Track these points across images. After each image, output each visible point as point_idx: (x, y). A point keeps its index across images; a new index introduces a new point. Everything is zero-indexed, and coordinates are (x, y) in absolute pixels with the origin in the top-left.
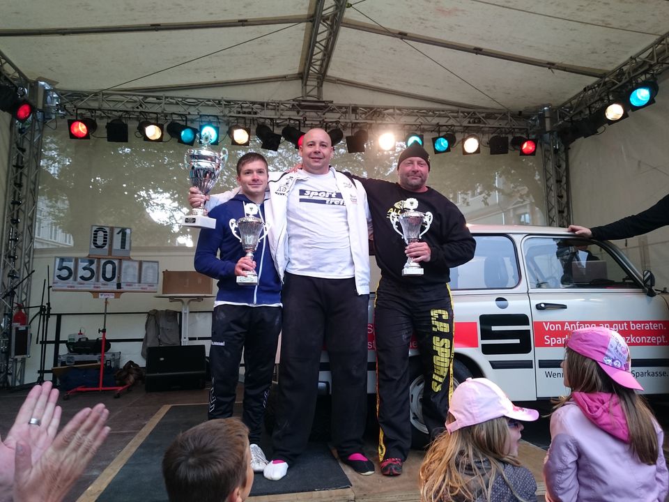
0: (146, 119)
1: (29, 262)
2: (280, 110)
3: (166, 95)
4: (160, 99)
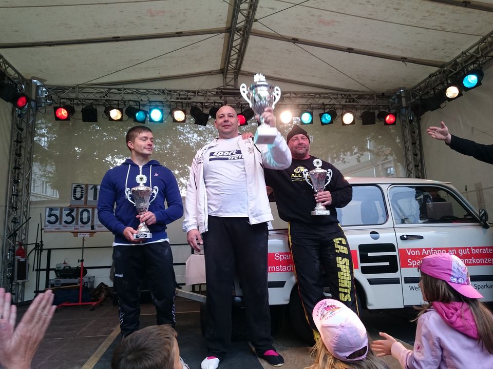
0: (110, 105)
1: (27, 211)
2: (207, 96)
3: (125, 87)
4: (120, 90)
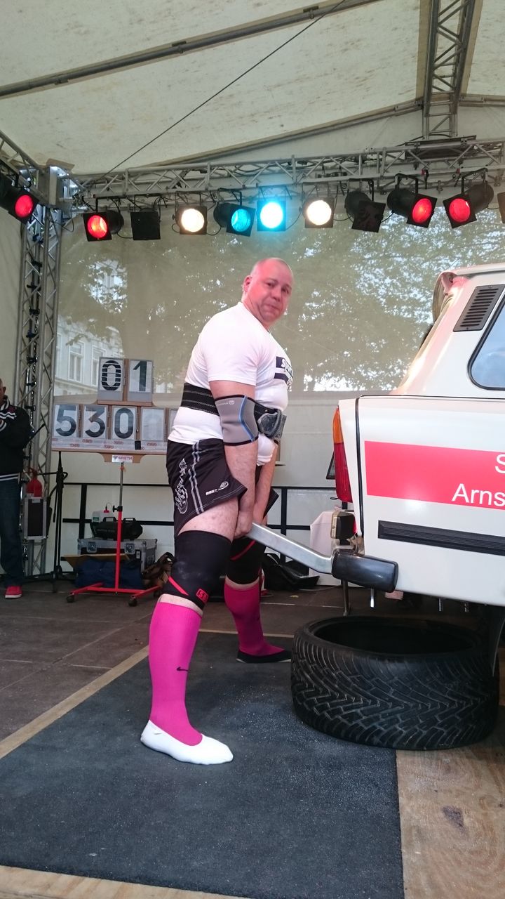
2: (383, 165)
3: (213, 163)
4: (206, 172)
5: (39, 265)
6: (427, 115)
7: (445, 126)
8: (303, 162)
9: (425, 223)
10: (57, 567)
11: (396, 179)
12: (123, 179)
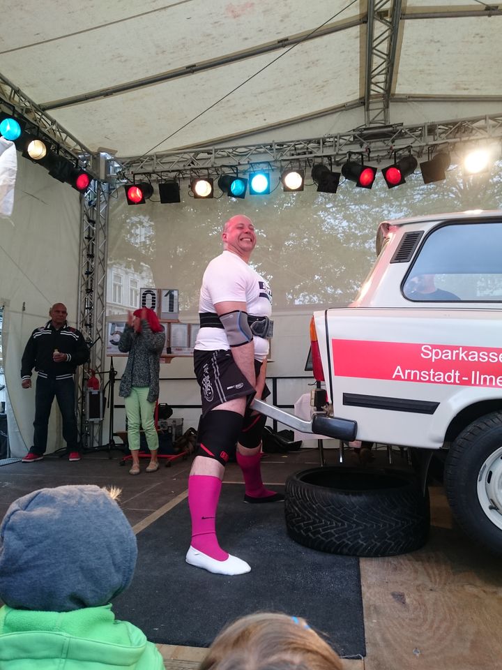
2: (338, 145)
3: (216, 147)
4: (212, 154)
5: (93, 222)
6: (368, 110)
7: (381, 117)
8: (281, 144)
9: (369, 186)
10: (112, 441)
11: (348, 155)
12: (152, 159)
